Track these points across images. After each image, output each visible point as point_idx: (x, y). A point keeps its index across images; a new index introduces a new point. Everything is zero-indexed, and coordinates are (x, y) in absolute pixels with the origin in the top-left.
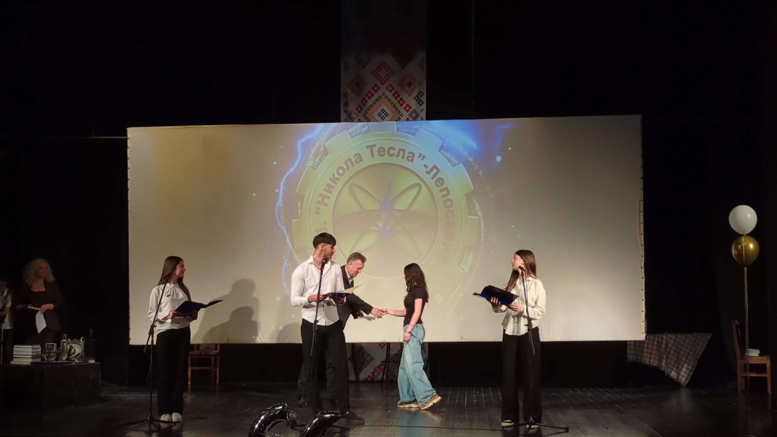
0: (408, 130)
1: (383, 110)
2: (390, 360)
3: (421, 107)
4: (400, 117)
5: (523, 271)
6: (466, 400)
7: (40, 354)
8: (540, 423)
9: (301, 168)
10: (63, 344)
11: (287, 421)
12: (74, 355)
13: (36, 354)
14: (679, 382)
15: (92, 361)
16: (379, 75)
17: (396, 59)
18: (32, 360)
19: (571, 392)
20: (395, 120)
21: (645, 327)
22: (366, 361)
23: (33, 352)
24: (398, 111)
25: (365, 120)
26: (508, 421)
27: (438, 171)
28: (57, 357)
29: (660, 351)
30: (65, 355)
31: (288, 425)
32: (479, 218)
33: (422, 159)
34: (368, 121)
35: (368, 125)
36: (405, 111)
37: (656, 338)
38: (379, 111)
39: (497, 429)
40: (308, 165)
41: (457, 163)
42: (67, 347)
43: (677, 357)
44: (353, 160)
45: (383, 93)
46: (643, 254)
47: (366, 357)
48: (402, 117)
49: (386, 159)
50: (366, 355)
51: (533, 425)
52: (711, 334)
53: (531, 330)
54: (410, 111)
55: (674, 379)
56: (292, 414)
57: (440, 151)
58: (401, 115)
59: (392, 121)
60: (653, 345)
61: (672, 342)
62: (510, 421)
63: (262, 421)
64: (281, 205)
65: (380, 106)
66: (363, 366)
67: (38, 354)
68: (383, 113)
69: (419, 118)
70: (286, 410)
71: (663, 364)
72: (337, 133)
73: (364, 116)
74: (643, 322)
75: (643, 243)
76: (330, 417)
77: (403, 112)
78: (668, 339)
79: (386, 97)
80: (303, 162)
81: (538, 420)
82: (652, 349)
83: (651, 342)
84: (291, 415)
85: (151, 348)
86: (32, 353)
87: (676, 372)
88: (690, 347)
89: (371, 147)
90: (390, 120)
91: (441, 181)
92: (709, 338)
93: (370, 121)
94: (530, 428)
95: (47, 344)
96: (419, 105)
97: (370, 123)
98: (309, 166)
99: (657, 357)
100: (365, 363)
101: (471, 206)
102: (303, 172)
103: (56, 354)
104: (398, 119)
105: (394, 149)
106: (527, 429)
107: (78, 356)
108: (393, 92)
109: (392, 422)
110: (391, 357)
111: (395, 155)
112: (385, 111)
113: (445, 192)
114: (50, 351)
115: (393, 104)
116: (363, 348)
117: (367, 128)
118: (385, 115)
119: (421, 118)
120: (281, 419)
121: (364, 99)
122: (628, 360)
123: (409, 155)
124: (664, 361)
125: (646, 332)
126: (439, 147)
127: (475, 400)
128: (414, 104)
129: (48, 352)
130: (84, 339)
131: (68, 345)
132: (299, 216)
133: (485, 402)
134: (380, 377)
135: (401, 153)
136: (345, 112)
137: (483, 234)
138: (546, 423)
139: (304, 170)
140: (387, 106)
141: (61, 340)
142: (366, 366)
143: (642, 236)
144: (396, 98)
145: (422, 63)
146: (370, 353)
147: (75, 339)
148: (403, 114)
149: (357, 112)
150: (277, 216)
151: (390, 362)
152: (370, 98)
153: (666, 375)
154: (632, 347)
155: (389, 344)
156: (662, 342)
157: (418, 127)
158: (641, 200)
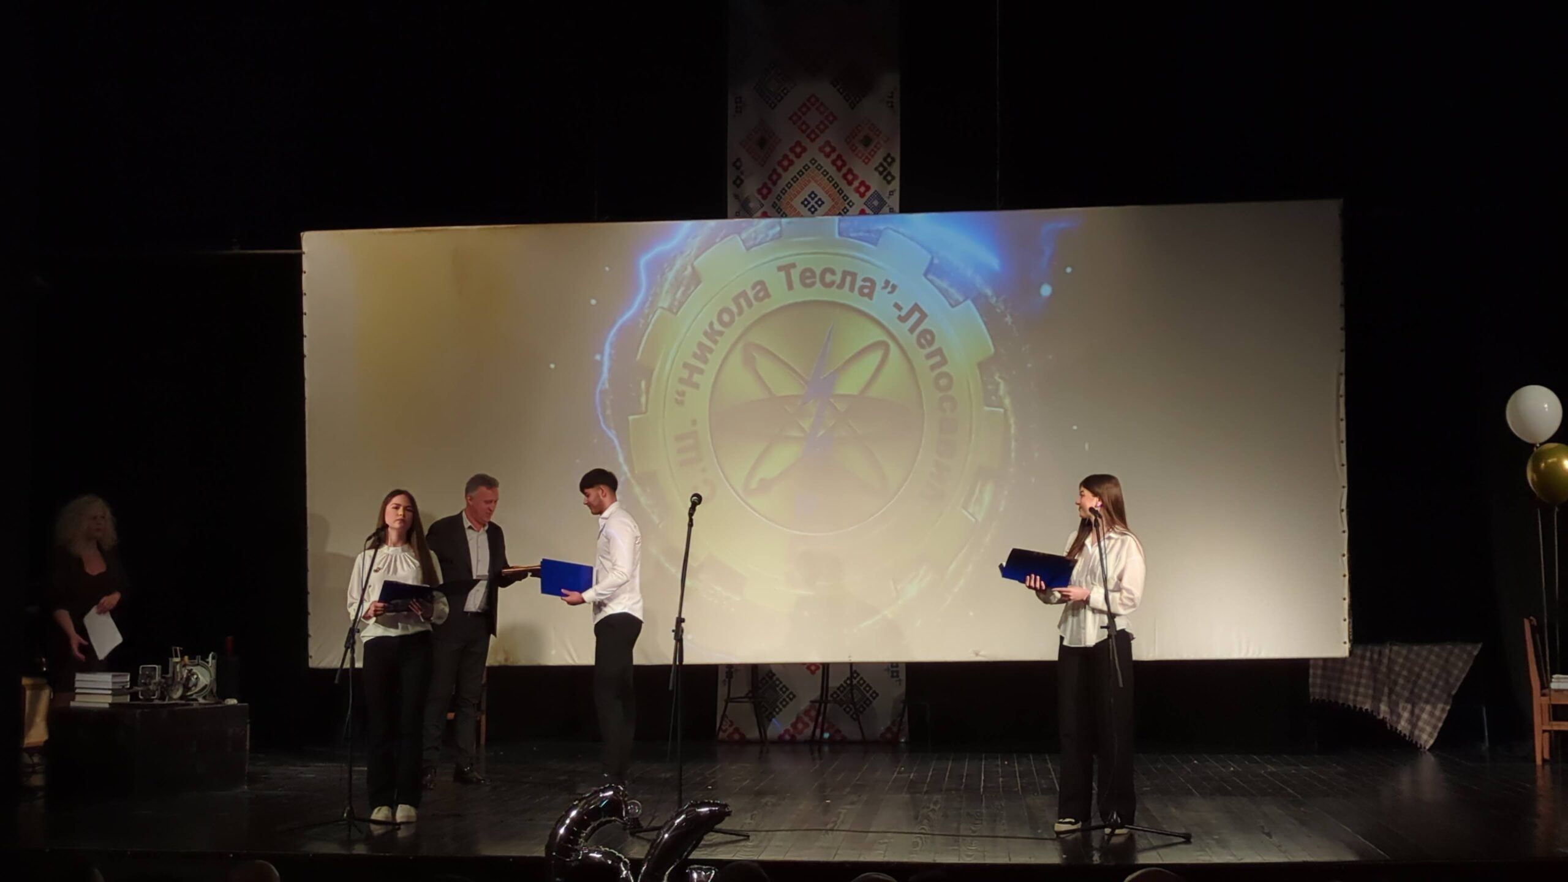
0: (861, 234)
1: (813, 192)
2: (830, 698)
3: (891, 187)
4: (848, 207)
5: (1098, 518)
6: (983, 778)
7: (128, 686)
8: (1132, 824)
9: (646, 311)
10: (175, 668)
11: (622, 821)
12: (194, 690)
13: (121, 687)
14: (1414, 742)
15: (233, 702)
16: (804, 123)
17: (838, 90)
18: (113, 700)
19: (1196, 762)
20: (838, 213)
21: (1349, 632)
22: (781, 700)
23: (114, 683)
24: (843, 195)
25: (777, 213)
26: (1068, 820)
27: (924, 316)
28: (162, 693)
29: (1375, 680)
30: (178, 690)
31: (625, 829)
32: (1006, 411)
33: (889, 293)
34: (782, 216)
35: (780, 224)
36: (857, 195)
37: (1370, 652)
38: (804, 194)
39: (1046, 836)
40: (660, 304)
41: (961, 299)
42: (181, 672)
43: (1412, 692)
44: (751, 294)
45: (813, 159)
46: (1345, 484)
47: (781, 692)
48: (851, 207)
49: (818, 293)
50: (781, 689)
51: (1118, 828)
52: (1480, 646)
53: (1113, 637)
54: (868, 194)
55: (1405, 735)
56: (632, 806)
57: (926, 274)
58: (848, 204)
59: (831, 215)
60: (1361, 667)
61: (1401, 660)
62: (1073, 821)
63: (573, 820)
64: (607, 386)
65: (806, 185)
66: (774, 710)
67: (123, 687)
68: (813, 199)
69: (886, 209)
70: (621, 798)
71: (1383, 708)
72: (717, 240)
73: (774, 205)
74: (1345, 620)
75: (1345, 461)
76: (708, 812)
77: (854, 197)
78: (1393, 656)
79: (819, 167)
80: (650, 299)
81: (1127, 819)
82: (1360, 676)
83: (1359, 661)
84: (631, 808)
85: (350, 674)
86: (113, 685)
87: (1410, 721)
88: (1437, 671)
89: (787, 269)
90: (826, 214)
91: (928, 337)
92: (1475, 653)
93: (786, 216)
94: (1112, 834)
95: (143, 668)
96: (885, 182)
97: (784, 220)
98: (662, 308)
99: (1370, 692)
100: (778, 704)
101: (990, 387)
102: (651, 321)
103: (159, 688)
104: (844, 212)
105: (833, 272)
106: (1106, 837)
107: (205, 690)
108: (834, 156)
109: (833, 822)
110: (830, 692)
111: (835, 286)
112: (816, 196)
113: (937, 359)
114: (148, 681)
115: (833, 182)
116: (774, 675)
117: (778, 229)
118: (816, 203)
119: (890, 209)
120: (612, 817)
121: (775, 170)
122: (1312, 698)
123: (862, 283)
124: (1385, 698)
125: (1350, 641)
126: (924, 268)
127: (1001, 779)
128: (875, 182)
129: (145, 684)
130: (216, 656)
131: (183, 669)
132: (644, 409)
133: (1021, 783)
134: (808, 732)
135: (848, 279)
136: (736, 198)
137: (1013, 444)
138: (1145, 825)
139: (653, 316)
140: (820, 185)
141: (170, 659)
142: (781, 710)
143: (1344, 446)
144: (839, 169)
145: (892, 97)
146: (788, 686)
147: (197, 657)
148: (853, 201)
149: (760, 197)
150: (599, 410)
151: (829, 702)
152: (786, 169)
153: (1389, 728)
154: (1319, 672)
155: (825, 667)
156: (1380, 661)
157: (881, 227)
158: (1341, 374)
